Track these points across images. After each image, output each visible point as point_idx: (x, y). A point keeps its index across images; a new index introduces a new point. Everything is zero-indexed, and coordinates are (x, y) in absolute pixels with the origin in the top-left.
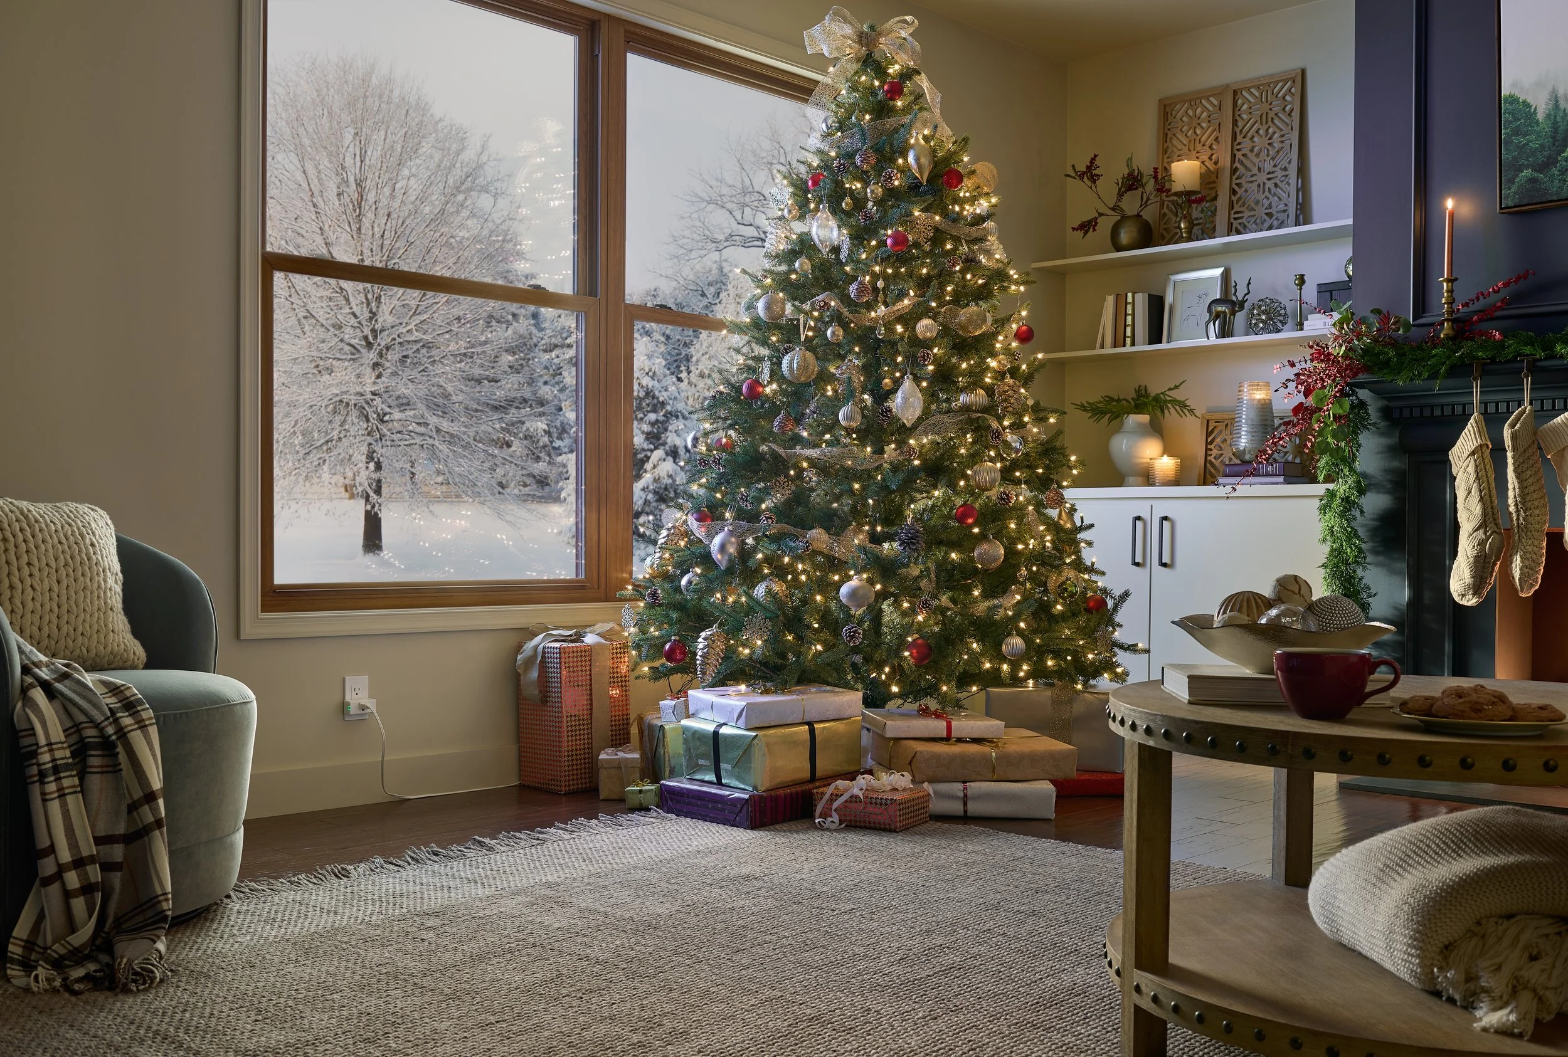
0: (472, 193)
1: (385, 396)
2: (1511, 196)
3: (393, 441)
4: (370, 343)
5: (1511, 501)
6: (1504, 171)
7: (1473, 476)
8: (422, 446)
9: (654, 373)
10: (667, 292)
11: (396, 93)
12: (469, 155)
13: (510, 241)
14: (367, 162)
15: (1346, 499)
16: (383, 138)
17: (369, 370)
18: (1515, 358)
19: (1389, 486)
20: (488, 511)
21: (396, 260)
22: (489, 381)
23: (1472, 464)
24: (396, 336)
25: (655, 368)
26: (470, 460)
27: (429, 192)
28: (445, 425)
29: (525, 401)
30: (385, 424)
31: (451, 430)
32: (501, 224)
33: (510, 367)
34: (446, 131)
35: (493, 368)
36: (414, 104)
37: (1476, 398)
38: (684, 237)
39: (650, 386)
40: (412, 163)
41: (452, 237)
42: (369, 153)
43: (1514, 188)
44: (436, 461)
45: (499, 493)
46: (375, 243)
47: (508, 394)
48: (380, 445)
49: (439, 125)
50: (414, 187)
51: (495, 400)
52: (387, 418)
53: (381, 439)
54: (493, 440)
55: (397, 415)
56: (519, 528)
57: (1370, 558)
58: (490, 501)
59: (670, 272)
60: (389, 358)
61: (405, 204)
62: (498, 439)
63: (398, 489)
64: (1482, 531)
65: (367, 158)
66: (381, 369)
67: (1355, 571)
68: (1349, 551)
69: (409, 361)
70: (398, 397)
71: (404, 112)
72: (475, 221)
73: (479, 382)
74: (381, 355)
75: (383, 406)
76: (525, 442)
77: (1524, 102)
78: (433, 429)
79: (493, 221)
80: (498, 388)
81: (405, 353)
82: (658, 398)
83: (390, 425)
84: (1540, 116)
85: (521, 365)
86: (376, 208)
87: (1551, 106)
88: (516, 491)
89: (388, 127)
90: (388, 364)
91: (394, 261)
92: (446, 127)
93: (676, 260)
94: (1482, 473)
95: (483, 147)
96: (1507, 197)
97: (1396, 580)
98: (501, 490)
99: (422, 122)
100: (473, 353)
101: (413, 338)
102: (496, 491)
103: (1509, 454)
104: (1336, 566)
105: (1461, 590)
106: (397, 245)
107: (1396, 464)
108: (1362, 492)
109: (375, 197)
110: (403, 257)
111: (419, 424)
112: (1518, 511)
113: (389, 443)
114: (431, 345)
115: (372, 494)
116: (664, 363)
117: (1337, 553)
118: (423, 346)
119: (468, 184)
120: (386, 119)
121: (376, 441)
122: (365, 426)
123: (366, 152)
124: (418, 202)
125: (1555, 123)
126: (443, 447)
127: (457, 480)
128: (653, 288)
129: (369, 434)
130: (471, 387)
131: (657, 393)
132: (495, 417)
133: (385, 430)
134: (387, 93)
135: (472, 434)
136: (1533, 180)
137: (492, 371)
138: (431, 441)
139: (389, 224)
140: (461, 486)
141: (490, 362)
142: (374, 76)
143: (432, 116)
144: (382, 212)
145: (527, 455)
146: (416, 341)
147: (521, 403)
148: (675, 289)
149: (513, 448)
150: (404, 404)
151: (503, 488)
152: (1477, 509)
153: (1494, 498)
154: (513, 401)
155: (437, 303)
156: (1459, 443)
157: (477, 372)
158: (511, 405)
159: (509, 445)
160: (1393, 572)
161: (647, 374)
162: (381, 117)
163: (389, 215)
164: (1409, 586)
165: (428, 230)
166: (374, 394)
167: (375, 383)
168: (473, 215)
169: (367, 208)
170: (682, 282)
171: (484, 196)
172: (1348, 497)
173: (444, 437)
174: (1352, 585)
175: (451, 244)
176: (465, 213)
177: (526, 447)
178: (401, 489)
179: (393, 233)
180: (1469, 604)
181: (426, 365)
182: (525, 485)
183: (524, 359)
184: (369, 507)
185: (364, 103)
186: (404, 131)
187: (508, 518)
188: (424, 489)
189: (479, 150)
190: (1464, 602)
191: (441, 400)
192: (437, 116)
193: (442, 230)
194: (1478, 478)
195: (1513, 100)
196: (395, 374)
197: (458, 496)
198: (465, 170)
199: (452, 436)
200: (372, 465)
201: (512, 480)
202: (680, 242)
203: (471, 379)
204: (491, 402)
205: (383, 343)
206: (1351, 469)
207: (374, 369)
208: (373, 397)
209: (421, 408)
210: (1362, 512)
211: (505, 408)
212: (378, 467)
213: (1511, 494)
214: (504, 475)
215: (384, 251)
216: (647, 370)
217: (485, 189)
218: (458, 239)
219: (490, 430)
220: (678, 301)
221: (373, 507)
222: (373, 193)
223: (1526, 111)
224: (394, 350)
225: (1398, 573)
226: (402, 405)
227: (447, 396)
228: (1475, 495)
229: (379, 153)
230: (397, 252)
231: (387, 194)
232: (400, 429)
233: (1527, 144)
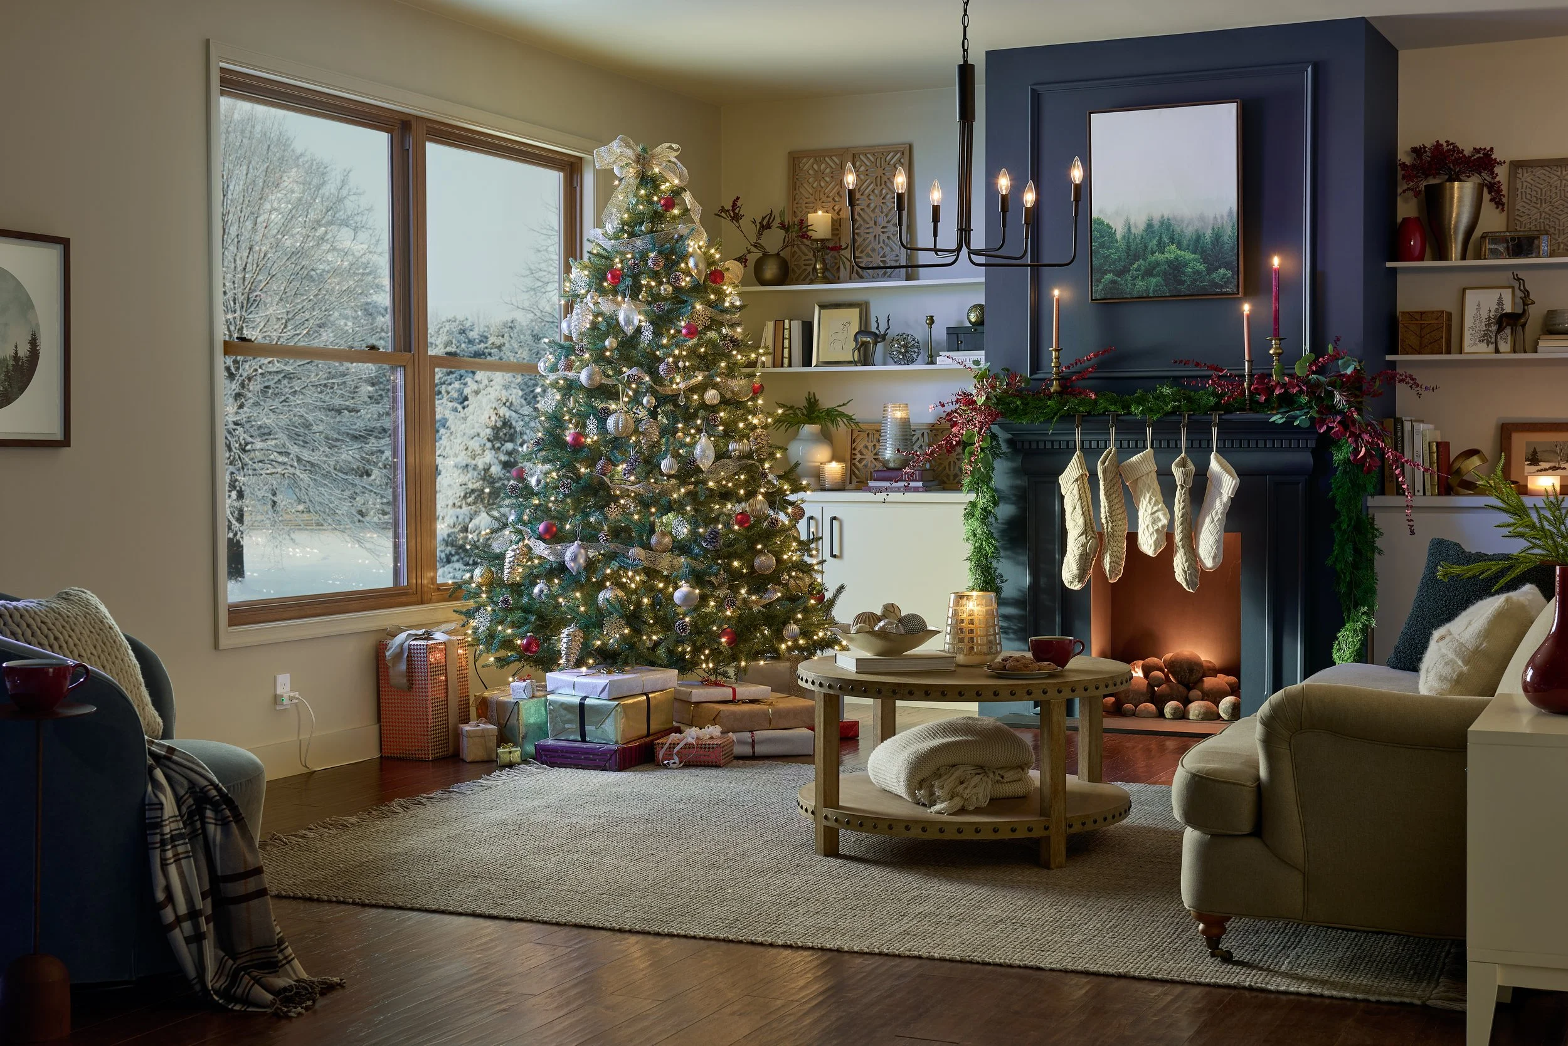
0: (333, 227)
1: (247, 426)
2: (1099, 290)
3: (255, 470)
4: (232, 374)
5: (1103, 515)
6: (1095, 272)
7: (1077, 496)
8: (284, 474)
9: (511, 403)
10: (524, 324)
11: (258, 128)
12: (330, 189)
13: (369, 274)
14: (230, 196)
15: (984, 509)
16: (245, 172)
17: (231, 400)
18: (1104, 412)
19: (1014, 499)
20: (348, 539)
21: (258, 293)
22: (350, 411)
23: (1076, 488)
24: (258, 367)
25: (513, 398)
26: (331, 489)
27: (290, 226)
28: (306, 455)
29: (384, 430)
30: (247, 454)
31: (311, 459)
32: (361, 257)
33: (369, 397)
34: (306, 166)
35: (353, 398)
36: (275, 139)
37: (1078, 438)
38: (540, 270)
39: (507, 416)
40: (274, 198)
41: (312, 270)
42: (231, 187)
43: (1101, 286)
44: (297, 490)
45: (359, 521)
46: (237, 276)
47: (368, 424)
48: (242, 474)
49: (301, 160)
50: (276, 221)
51: (356, 430)
52: (249, 447)
53: (243, 468)
54: (353, 469)
55: (259, 445)
56: (378, 556)
57: (1002, 554)
58: (350, 529)
59: (526, 304)
60: (251, 388)
61: (267, 238)
62: (358, 468)
63: (259, 518)
64: (1084, 536)
65: (229, 192)
66: (243, 400)
67: (991, 563)
68: (987, 548)
69: (270, 391)
70: (260, 427)
71: (266, 147)
72: (336, 254)
73: (339, 412)
74: (243, 385)
75: (245, 436)
76: (384, 471)
77: (1108, 224)
78: (295, 458)
79: (353, 254)
80: (358, 418)
81: (266, 384)
82: (514, 428)
83: (252, 455)
84: (1119, 236)
85: (381, 395)
86: (239, 242)
87: (1125, 230)
88: (376, 519)
89: (250, 162)
90: (250, 395)
91: (255, 294)
92: (307, 162)
93: (532, 293)
94: (1083, 495)
95: (343, 181)
96: (1096, 293)
97: (1020, 569)
98: (361, 518)
99: (283, 157)
100: (334, 383)
101: (275, 369)
102: (356, 519)
103: (1101, 483)
104: (979, 560)
105: (1070, 579)
106: (260, 277)
107: (1019, 482)
108: (996, 504)
109: (238, 230)
110: (265, 290)
111: (280, 453)
112: (1107, 522)
113: (250, 472)
114: (292, 376)
115: (234, 522)
116: (520, 393)
117: (979, 550)
118: (284, 377)
119: (329, 217)
120: (248, 154)
121: (239, 470)
122: (227, 455)
123: (228, 186)
124: (280, 236)
125: (1128, 243)
126: (304, 476)
127: (318, 508)
128: (510, 320)
129: (231, 463)
130: (331, 417)
131: (514, 423)
132: (355, 447)
133: (247, 460)
134: (249, 128)
135: (332, 463)
136: (1113, 282)
137: (352, 401)
138: (292, 470)
139: (250, 257)
140: (322, 514)
141: (351, 393)
142: (236, 112)
143: (293, 151)
144: (244, 245)
145: (387, 484)
146: (277, 372)
147: (380, 433)
148: (532, 321)
149: (373, 477)
150: (266, 434)
151: (363, 516)
152: (1081, 521)
153: (1092, 513)
154: (372, 431)
155: (298, 335)
156: (1066, 471)
157: (337, 402)
158: (371, 435)
159: (369, 475)
160: (1018, 563)
161: (505, 404)
162: (243, 151)
163: (250, 249)
164: (1030, 574)
165: (289, 263)
166: (236, 423)
167: (237, 413)
168: (334, 249)
169: (229, 241)
170: (539, 314)
171: (344, 230)
172: (986, 508)
173: (305, 466)
174: (990, 574)
175: (312, 277)
176: (326, 247)
177: (385, 476)
178: (263, 517)
179: (255, 266)
180: (1076, 588)
181: (288, 396)
182: (384, 513)
183: (383, 390)
184: (231, 535)
185: (227, 138)
186: (266, 166)
187: (368, 545)
188: (286, 517)
189: (339, 184)
190: (1072, 587)
191: (302, 430)
192: (299, 151)
193: (303, 263)
194: (1080, 498)
195: (1100, 222)
196: (256, 404)
197: (318, 524)
198: (325, 204)
199: (312, 465)
200: (234, 494)
201: (372, 509)
202: (537, 275)
203: (330, 409)
204: (351, 432)
205: (245, 375)
206: (988, 487)
207: (236, 400)
208: (235, 427)
209: (282, 437)
210: (996, 519)
211: (365, 438)
212: (241, 495)
213: (1102, 510)
214: (364, 504)
215: (246, 283)
216: (504, 401)
217: (345, 223)
218: (318, 272)
219: (350, 459)
220: (535, 332)
221: (235, 535)
222: (236, 227)
223: (1108, 231)
224: (256, 380)
225: (1023, 564)
226: (264, 434)
227: (307, 426)
228: (1079, 511)
229: (241, 187)
230: (259, 285)
231: (249, 228)
232: (262, 458)
233: (1109, 255)
